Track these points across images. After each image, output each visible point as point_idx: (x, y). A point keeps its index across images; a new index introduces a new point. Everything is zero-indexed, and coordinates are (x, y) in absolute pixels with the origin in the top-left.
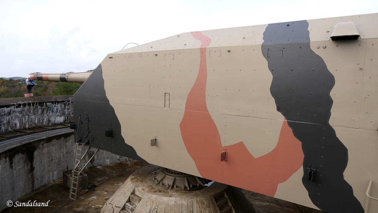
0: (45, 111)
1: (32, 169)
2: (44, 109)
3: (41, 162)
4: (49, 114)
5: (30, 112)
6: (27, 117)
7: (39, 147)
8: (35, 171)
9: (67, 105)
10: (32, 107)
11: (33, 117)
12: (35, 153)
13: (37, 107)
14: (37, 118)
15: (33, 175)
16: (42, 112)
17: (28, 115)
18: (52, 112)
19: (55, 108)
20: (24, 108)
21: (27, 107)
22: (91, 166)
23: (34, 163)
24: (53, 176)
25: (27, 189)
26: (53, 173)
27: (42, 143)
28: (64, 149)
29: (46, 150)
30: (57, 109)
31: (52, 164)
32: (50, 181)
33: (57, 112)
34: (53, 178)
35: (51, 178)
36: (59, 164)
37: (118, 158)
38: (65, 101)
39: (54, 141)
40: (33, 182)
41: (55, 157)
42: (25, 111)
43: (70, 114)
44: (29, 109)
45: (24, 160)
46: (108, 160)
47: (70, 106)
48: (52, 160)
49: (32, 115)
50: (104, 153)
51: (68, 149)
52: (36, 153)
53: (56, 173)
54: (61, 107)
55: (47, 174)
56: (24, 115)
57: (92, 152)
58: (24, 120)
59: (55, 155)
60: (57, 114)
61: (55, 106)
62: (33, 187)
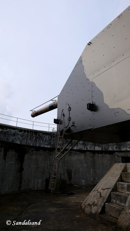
0: (38, 139)
1: (21, 169)
2: (37, 137)
3: (30, 166)
4: (40, 142)
5: (28, 137)
6: (25, 140)
7: (29, 152)
8: (24, 172)
9: (53, 137)
10: (29, 133)
11: (29, 141)
12: (25, 156)
13: (33, 134)
14: (32, 143)
15: (21, 175)
16: (36, 139)
17: (26, 140)
18: (43, 141)
19: (45, 138)
20: (24, 133)
21: (26, 133)
22: (69, 183)
23: (24, 164)
24: (38, 183)
25: (15, 186)
26: (38, 180)
27: (32, 149)
28: (49, 161)
29: (34, 157)
30: (46, 139)
31: (38, 171)
32: (35, 187)
33: (46, 141)
34: (37, 185)
35: (36, 185)
36: (44, 174)
37: (92, 180)
38: (52, 134)
39: (41, 152)
40: (21, 183)
41: (41, 166)
42: (24, 135)
43: (54, 145)
44: (28, 135)
45: (16, 158)
46: (83, 181)
47: (55, 138)
48: (38, 168)
49: (29, 140)
50: (80, 173)
51: (51, 162)
52: (27, 156)
53: (40, 181)
54: (49, 138)
55: (33, 180)
56: (23, 139)
57: (70, 170)
58: (23, 142)
59: (41, 164)
60: (45, 143)
61: (45, 136)
62: (20, 187)
